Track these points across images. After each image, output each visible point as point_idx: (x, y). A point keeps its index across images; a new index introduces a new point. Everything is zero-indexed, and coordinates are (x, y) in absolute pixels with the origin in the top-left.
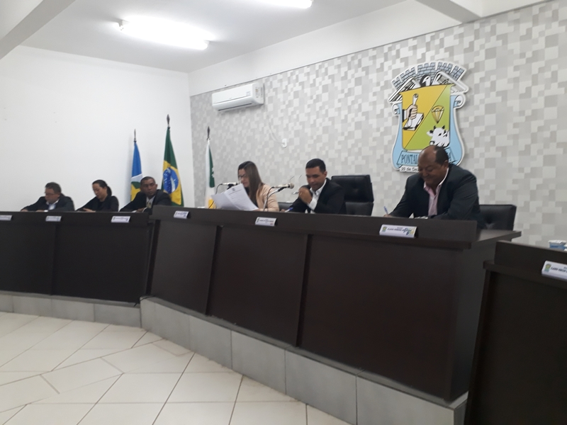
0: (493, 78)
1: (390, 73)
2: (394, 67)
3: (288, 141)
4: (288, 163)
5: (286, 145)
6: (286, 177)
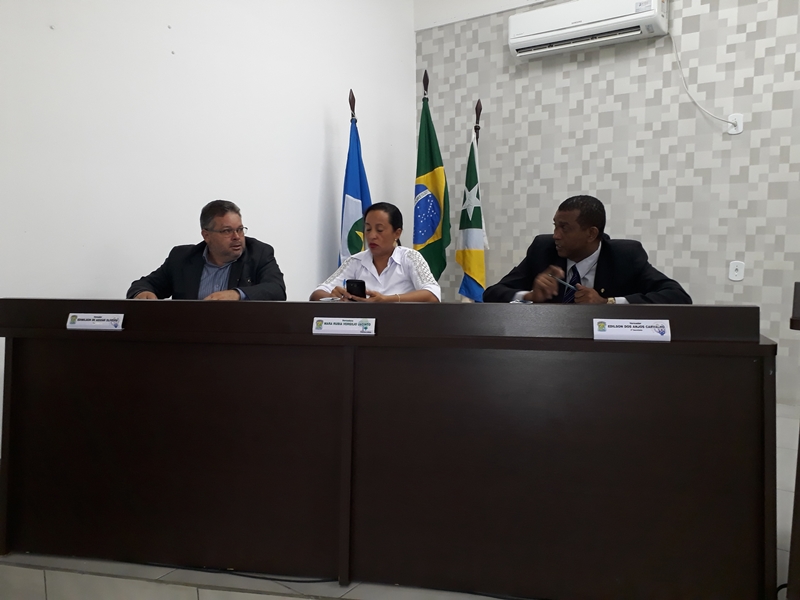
3: (750, 120)
4: (744, 170)
5: (740, 128)
6: (733, 204)
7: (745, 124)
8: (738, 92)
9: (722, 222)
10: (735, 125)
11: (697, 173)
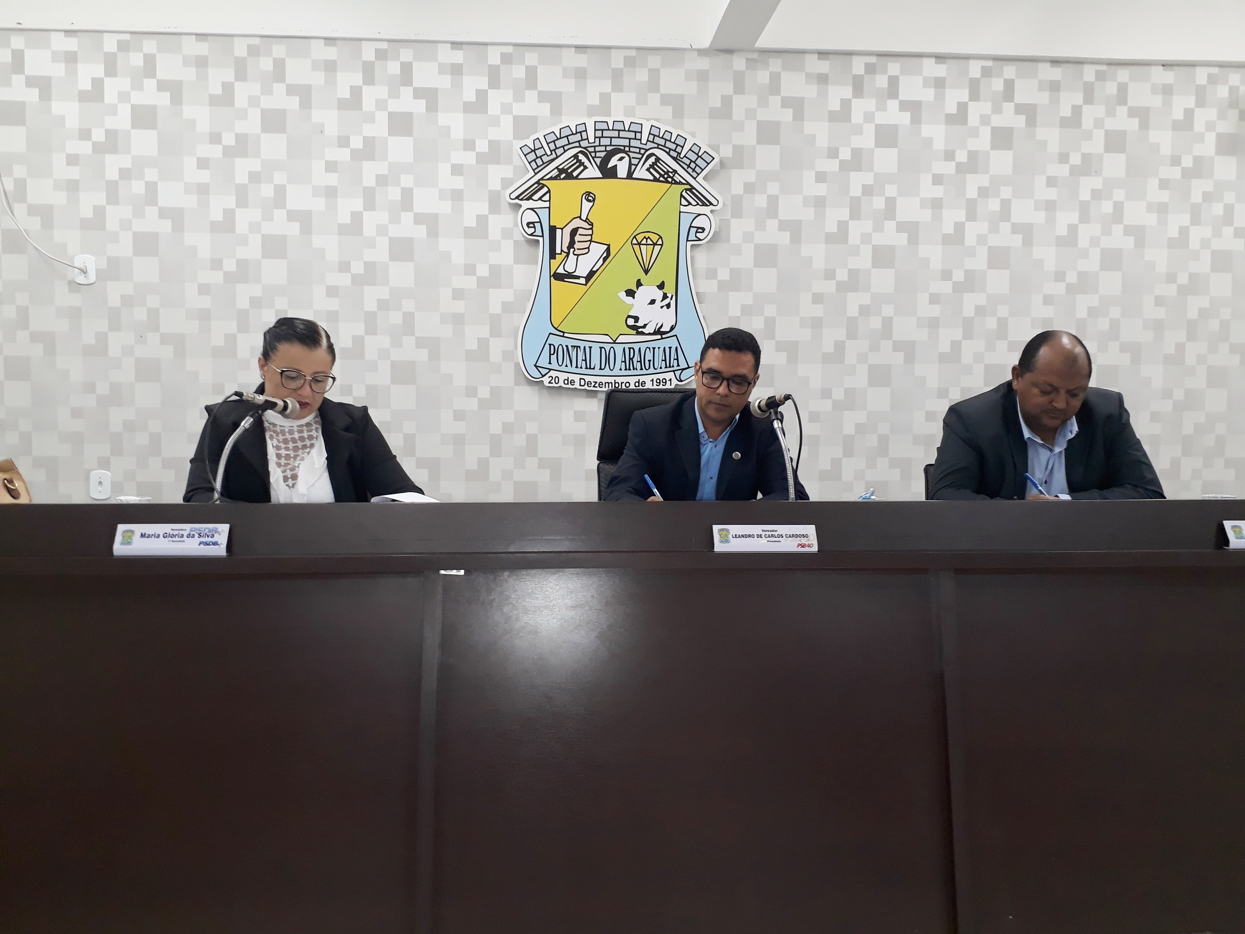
0: (773, 188)
1: (507, 122)
2: (520, 109)
3: (104, 266)
4: (102, 339)
5: (92, 278)
6: (90, 388)
7: (98, 272)
8: (85, 225)
9: (77, 413)
10: (84, 272)
11: (35, 337)
